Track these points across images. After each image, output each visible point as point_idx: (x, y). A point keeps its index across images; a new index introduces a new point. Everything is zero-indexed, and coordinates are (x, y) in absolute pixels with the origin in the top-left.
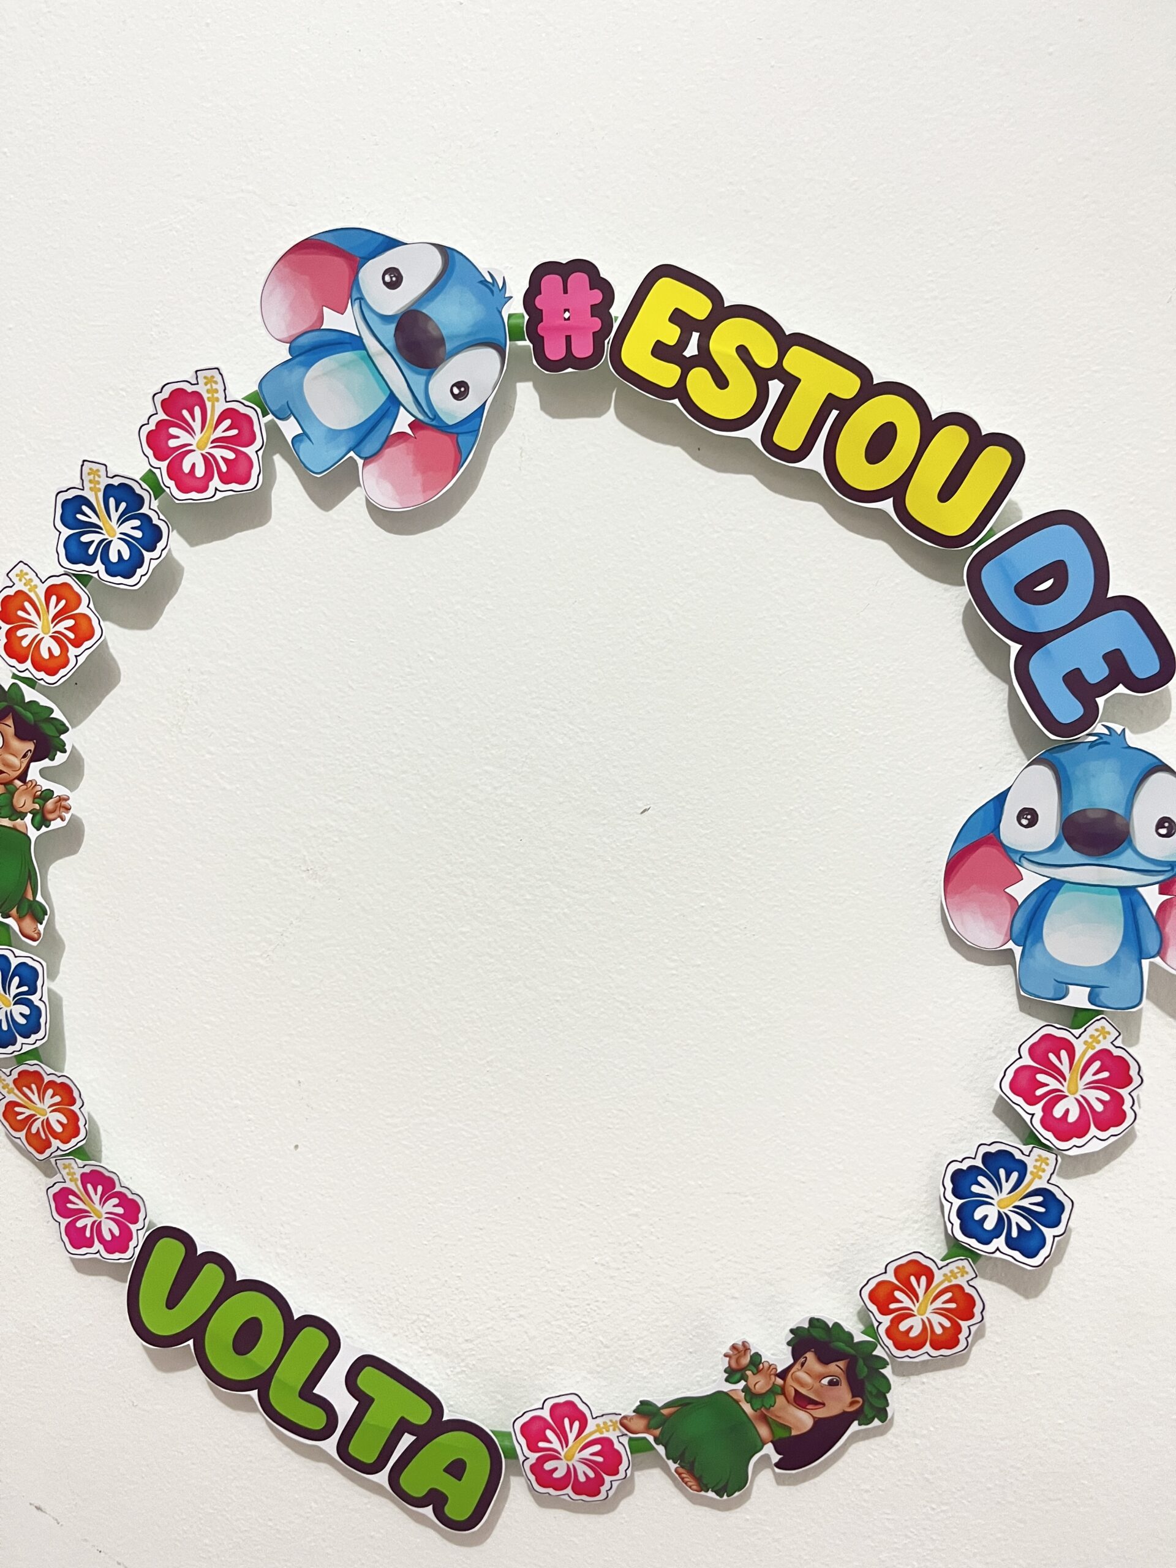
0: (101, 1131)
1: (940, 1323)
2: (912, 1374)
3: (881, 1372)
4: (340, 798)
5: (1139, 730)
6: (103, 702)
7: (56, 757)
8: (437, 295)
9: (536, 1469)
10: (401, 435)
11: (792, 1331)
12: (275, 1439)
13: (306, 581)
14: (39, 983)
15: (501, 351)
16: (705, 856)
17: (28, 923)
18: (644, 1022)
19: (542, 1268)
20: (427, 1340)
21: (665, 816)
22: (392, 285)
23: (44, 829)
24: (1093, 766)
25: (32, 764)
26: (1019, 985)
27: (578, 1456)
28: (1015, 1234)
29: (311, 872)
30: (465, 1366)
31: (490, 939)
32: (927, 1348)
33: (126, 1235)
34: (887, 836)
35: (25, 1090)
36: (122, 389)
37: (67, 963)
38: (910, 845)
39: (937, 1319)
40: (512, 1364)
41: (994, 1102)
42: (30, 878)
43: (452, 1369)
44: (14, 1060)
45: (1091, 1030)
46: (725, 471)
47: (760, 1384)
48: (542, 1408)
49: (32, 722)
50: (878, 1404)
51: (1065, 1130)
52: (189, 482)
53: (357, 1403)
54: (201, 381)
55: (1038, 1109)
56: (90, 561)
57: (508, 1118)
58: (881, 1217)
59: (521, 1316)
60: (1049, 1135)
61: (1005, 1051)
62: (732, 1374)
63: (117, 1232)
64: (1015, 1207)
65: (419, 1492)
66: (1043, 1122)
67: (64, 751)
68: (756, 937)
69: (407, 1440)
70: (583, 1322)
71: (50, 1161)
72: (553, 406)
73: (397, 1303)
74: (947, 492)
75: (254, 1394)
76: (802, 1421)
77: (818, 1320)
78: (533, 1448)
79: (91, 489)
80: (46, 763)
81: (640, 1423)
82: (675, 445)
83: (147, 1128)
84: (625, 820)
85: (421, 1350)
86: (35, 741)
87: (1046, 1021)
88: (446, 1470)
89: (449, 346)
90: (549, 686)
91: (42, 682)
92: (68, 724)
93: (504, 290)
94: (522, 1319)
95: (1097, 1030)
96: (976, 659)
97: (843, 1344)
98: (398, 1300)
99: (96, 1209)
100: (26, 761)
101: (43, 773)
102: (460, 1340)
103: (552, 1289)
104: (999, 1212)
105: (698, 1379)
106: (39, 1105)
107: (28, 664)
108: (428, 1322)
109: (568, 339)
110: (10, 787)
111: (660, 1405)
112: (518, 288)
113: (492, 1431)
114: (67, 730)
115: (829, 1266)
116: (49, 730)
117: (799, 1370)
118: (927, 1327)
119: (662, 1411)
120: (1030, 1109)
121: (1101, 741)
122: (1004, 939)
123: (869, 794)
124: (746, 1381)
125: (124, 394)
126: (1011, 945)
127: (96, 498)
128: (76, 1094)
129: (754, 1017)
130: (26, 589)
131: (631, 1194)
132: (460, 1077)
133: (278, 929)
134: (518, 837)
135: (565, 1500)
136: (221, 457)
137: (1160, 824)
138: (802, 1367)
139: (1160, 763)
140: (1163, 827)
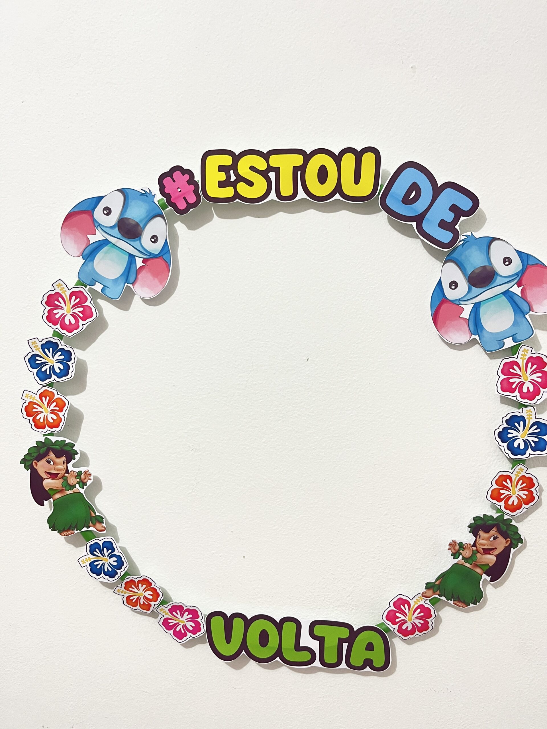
0: (167, 590)
1: (523, 494)
2: (524, 519)
3: (511, 524)
4: (190, 416)
5: (478, 229)
6: (82, 427)
7: (76, 457)
8: (127, 208)
9: (400, 630)
10: (141, 267)
11: (469, 527)
12: (294, 672)
13: (134, 341)
14: (114, 546)
15: (162, 216)
16: (340, 365)
17: (98, 526)
18: (350, 439)
20: (333, 604)
21: (316, 357)
22: (108, 214)
23: (85, 487)
24: (467, 253)
25: (68, 465)
26: (485, 350)
27: (413, 617)
28: (533, 445)
29: (194, 450)
30: (353, 606)
31: (276, 439)
32: (524, 506)
33: (198, 624)
34: (404, 320)
35: (131, 589)
36: (27, 306)
37: (120, 533)
38: (415, 319)
39: (521, 493)
40: (370, 596)
41: (499, 399)
42: (90, 508)
43: (348, 610)
44: (120, 580)
45: (521, 353)
47: (467, 553)
48: (390, 606)
49: (60, 449)
50: (517, 537)
51: (532, 395)
52: (71, 327)
53: (319, 642)
54: (56, 287)
55: (517, 393)
56: (50, 377)
57: (318, 503)
58: (480, 466)
60: (526, 401)
61: (493, 377)
62: (455, 555)
63: (194, 625)
64: (528, 435)
65: (360, 664)
66: (521, 397)
67: (78, 453)
68: (375, 385)
69: (345, 646)
70: (388, 566)
71: (154, 611)
72: (192, 226)
75: (278, 659)
76: (491, 559)
77: (476, 517)
78: (394, 623)
79: (36, 350)
80: (73, 461)
81: (430, 592)
82: (246, 216)
83: (184, 580)
84: (302, 367)
85: (332, 609)
86: (64, 455)
87: (502, 358)
88: (366, 649)
89: (142, 225)
90: (247, 332)
91: (55, 432)
92: (73, 443)
93: (151, 193)
94: (364, 577)
95: (523, 351)
96: (402, 236)
97: (491, 521)
98: (313, 595)
99: (181, 620)
100: (65, 465)
101: (73, 466)
102: (345, 597)
103: (370, 560)
104: (523, 440)
105: (444, 564)
106: (139, 592)
107: (47, 428)
108: (329, 597)
109: (185, 198)
110: (64, 478)
111: (434, 582)
112: (156, 189)
113: (375, 625)
114: (74, 445)
117: (479, 540)
118: (519, 498)
119: (436, 583)
120: (514, 395)
121: (465, 242)
122: (469, 335)
124: (462, 555)
125: (29, 307)
126: (473, 336)
127: (40, 352)
128: (150, 581)
129: (391, 415)
130: (31, 400)
131: (381, 507)
132: (292, 497)
133: (193, 478)
134: (265, 395)
135: (417, 637)
136: (78, 312)
137: (504, 261)
138: (480, 538)
139: (492, 238)
140: (506, 261)
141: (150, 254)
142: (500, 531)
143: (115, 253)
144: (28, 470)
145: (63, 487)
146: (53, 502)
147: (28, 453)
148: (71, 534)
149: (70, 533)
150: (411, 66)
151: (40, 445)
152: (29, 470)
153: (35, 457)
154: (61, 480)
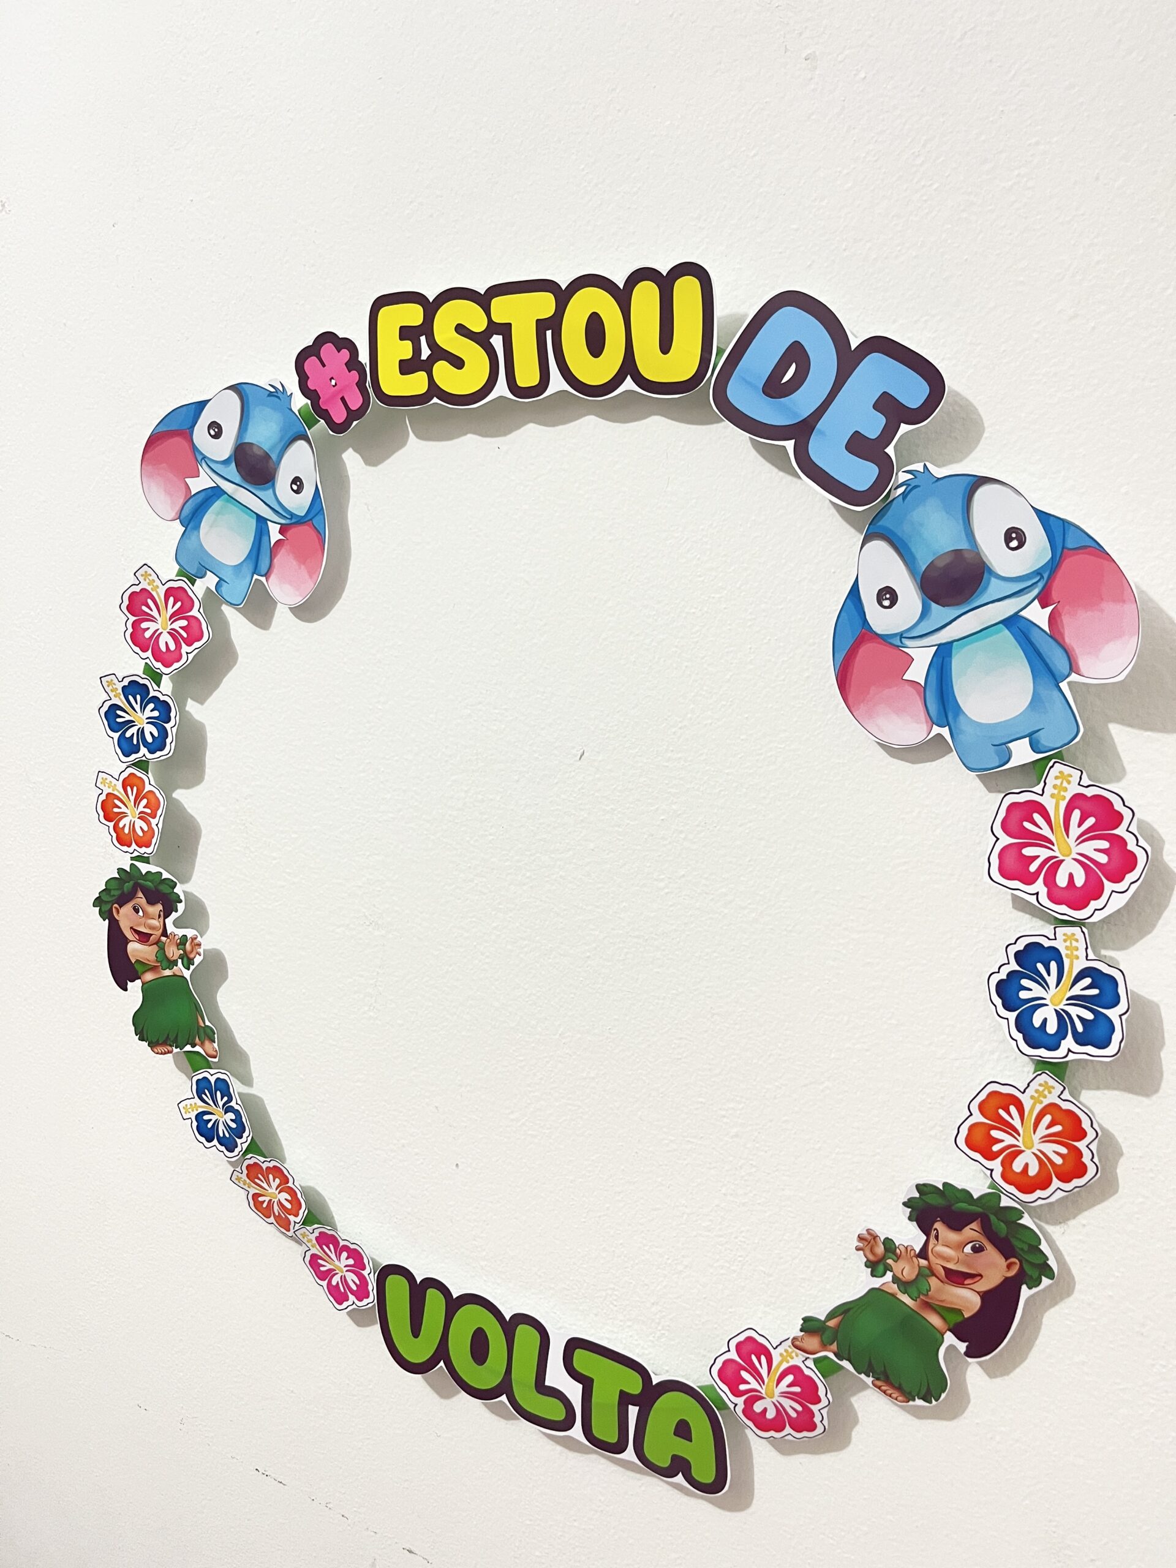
0: (328, 1200)
1: (1055, 1152)
2: (1068, 1219)
3: (1019, 1223)
4: (368, 853)
6: (199, 852)
7: (178, 908)
8: (247, 425)
9: (749, 1413)
10: (278, 543)
11: (905, 1205)
15: (306, 440)
16: (645, 773)
17: (208, 1046)
18: (663, 948)
19: (683, 1214)
20: (622, 1313)
21: (598, 752)
22: (218, 435)
23: (192, 967)
24: (917, 515)
25: (167, 920)
26: (970, 767)
27: (777, 1391)
28: (1080, 1028)
29: (373, 924)
31: (517, 924)
32: (1056, 1183)
33: (364, 1282)
34: (784, 680)
35: (257, 1181)
37: (256, 1068)
38: (808, 677)
39: (1050, 1149)
42: (197, 1009)
44: (242, 1159)
45: (1051, 781)
46: (510, 432)
47: (907, 1270)
48: (729, 1350)
49: (153, 888)
50: (1038, 1260)
51: (1079, 897)
52: (167, 657)
53: (581, 1386)
54: (141, 579)
55: (1039, 886)
56: (137, 749)
57: (597, 1080)
59: (686, 1267)
60: (1063, 909)
62: (876, 1266)
63: (357, 1281)
64: (1067, 1000)
65: (664, 1462)
66: (1050, 897)
67: (181, 901)
68: (718, 827)
69: (633, 1411)
70: (740, 1256)
71: (295, 1235)
72: (373, 456)
73: (585, 1284)
74: (665, 345)
75: (504, 1400)
76: (968, 1300)
77: (924, 1185)
78: (737, 1393)
79: (115, 696)
80: (174, 915)
81: (813, 1342)
82: (466, 434)
84: (570, 772)
85: (622, 1324)
86: (161, 902)
87: (1003, 792)
88: (676, 1434)
89: (274, 456)
90: (467, 686)
91: (147, 855)
92: (175, 880)
93: (285, 392)
95: (1056, 778)
97: (966, 1204)
98: (584, 1281)
99: (337, 1266)
100: (161, 919)
101: (176, 924)
103: (699, 1232)
104: (1056, 1010)
106: (270, 1190)
107: (134, 846)
108: (616, 1295)
109: (343, 399)
110: (160, 944)
111: (823, 1318)
112: (292, 383)
113: (698, 1387)
114: (176, 884)
116: (165, 889)
117: (935, 1245)
118: (1043, 1160)
119: (828, 1324)
121: (910, 488)
122: (927, 726)
123: (750, 648)
124: (891, 1271)
126: (936, 730)
127: (120, 701)
128: (286, 1173)
129: (750, 904)
130: (111, 790)
131: (724, 1116)
132: (546, 1057)
133: (371, 982)
134: (500, 825)
135: (791, 1441)
136: (180, 627)
137: (1008, 539)
138: (937, 1240)
139: (976, 479)
140: (1012, 539)
141: (292, 515)
142: (988, 1231)
143: (234, 514)
144: (104, 920)
145: (157, 961)
146: (142, 986)
147: (105, 888)
148: (169, 1052)
149: (166, 1050)
150: (804, 55)
151: (123, 876)
152: (107, 921)
153: (116, 897)
154: (155, 948)
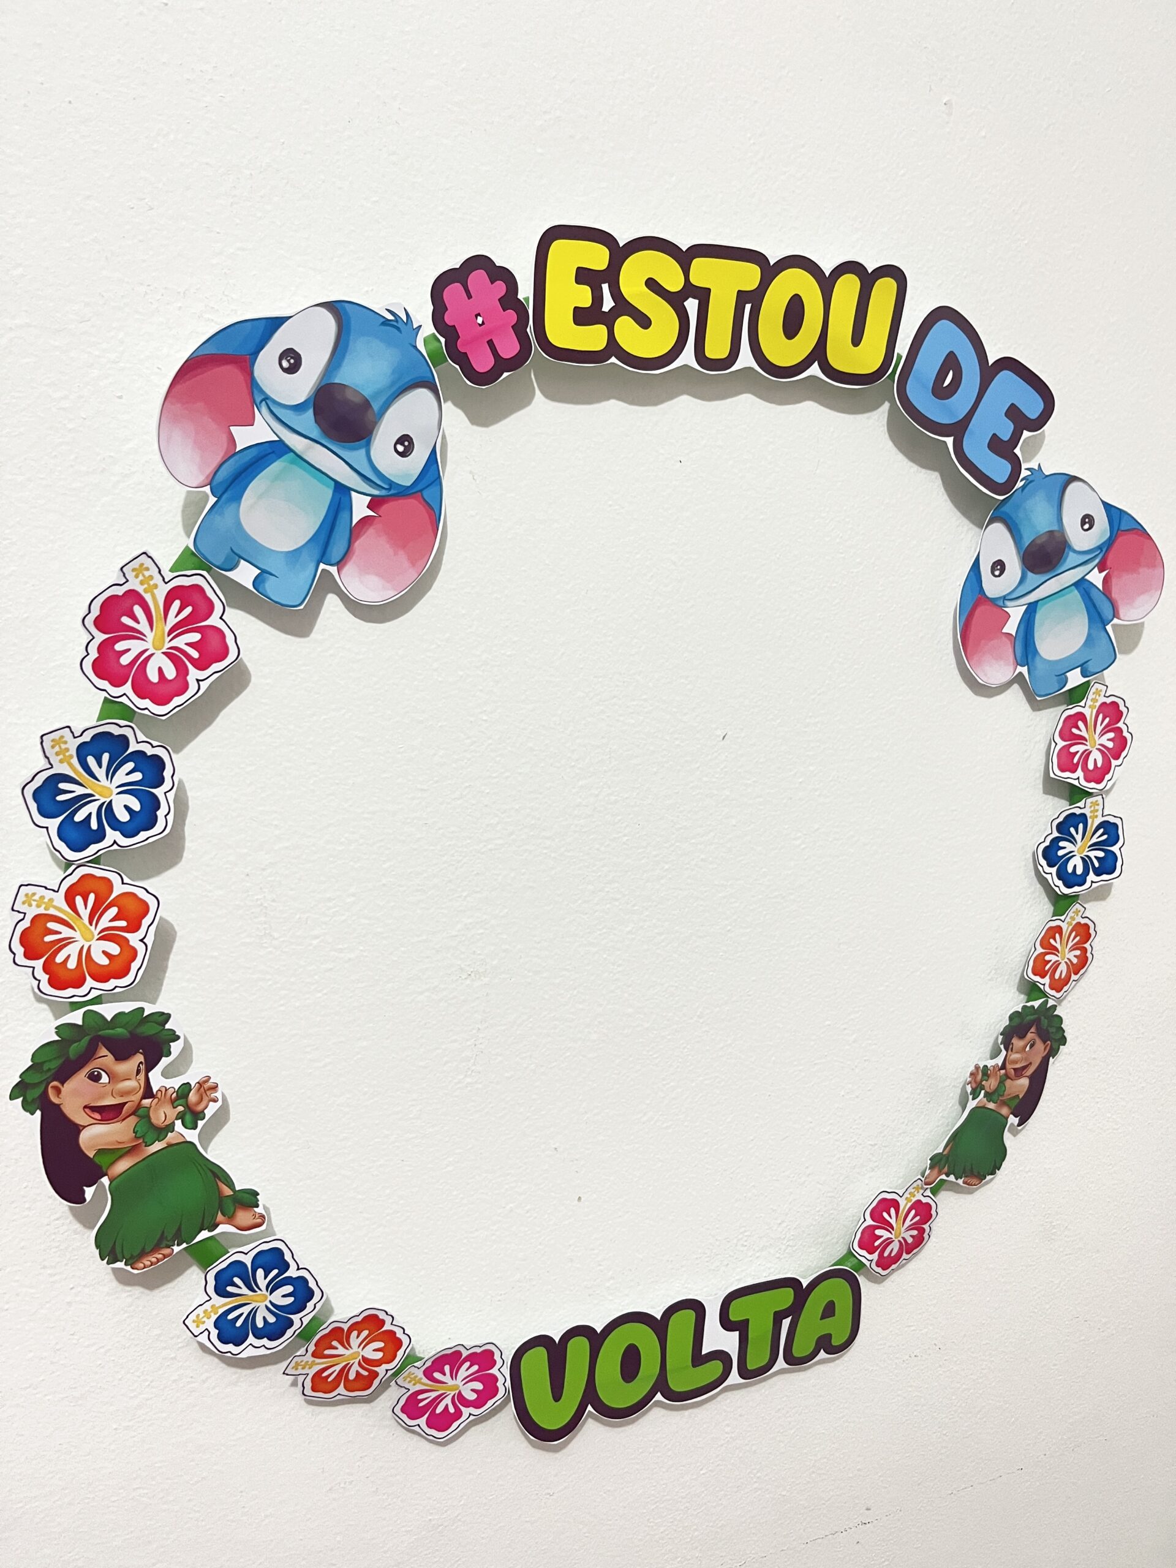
3: (1054, 1015)
7: (172, 1050)
8: (341, 359)
9: (880, 1262)
10: (365, 520)
11: (1003, 1034)
14: (286, 1256)
15: (432, 386)
17: (244, 1217)
21: (742, 729)
22: (293, 369)
23: (201, 1123)
24: (1029, 504)
25: (151, 1074)
26: (1034, 693)
27: (902, 1230)
28: (1097, 864)
29: (473, 975)
31: (654, 921)
32: (1073, 977)
33: (490, 1382)
35: (327, 1352)
39: (1072, 955)
42: (218, 1176)
44: (299, 1339)
45: (1090, 696)
47: (991, 1084)
48: (865, 1220)
49: (127, 1035)
50: (1059, 1035)
51: (1099, 774)
52: (165, 690)
53: (737, 1333)
54: (130, 575)
55: (1079, 772)
56: (100, 836)
62: (976, 1091)
63: (480, 1387)
64: (1089, 847)
65: (809, 1350)
66: (1085, 778)
67: (177, 1038)
69: (786, 1323)
72: (481, 417)
74: (857, 338)
75: (658, 1396)
76: (1023, 1085)
77: (1012, 1014)
78: (872, 1251)
79: (61, 761)
80: (165, 1061)
81: (934, 1174)
84: (713, 753)
86: (141, 1051)
87: (1062, 709)
89: (376, 406)
91: (118, 990)
92: (166, 1011)
93: (409, 321)
95: (1094, 693)
96: (909, 463)
97: (1029, 1017)
99: (450, 1386)
100: (142, 1076)
104: (1081, 857)
106: (348, 1353)
107: (90, 982)
109: (491, 343)
110: (141, 1112)
111: (942, 1151)
113: (840, 1265)
114: (169, 1016)
115: (989, 974)
117: (1011, 1055)
118: (1069, 964)
119: (944, 1153)
120: (1076, 775)
121: (1027, 482)
122: (1014, 667)
124: (984, 1089)
126: (1019, 669)
127: (71, 768)
128: (383, 1316)
130: (41, 910)
132: (683, 1043)
133: (469, 1043)
134: (636, 823)
136: (186, 644)
137: (1083, 523)
138: (1012, 1051)
139: (1066, 476)
140: (1085, 523)
141: (391, 484)
142: (1039, 1031)
143: (299, 478)
144: (32, 1114)
145: (137, 1138)
146: (110, 1185)
147: (30, 1063)
148: (165, 1257)
149: (160, 1256)
151: (67, 1034)
152: (38, 1113)
153: (53, 1071)
154: (132, 1120)
